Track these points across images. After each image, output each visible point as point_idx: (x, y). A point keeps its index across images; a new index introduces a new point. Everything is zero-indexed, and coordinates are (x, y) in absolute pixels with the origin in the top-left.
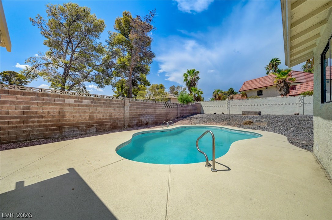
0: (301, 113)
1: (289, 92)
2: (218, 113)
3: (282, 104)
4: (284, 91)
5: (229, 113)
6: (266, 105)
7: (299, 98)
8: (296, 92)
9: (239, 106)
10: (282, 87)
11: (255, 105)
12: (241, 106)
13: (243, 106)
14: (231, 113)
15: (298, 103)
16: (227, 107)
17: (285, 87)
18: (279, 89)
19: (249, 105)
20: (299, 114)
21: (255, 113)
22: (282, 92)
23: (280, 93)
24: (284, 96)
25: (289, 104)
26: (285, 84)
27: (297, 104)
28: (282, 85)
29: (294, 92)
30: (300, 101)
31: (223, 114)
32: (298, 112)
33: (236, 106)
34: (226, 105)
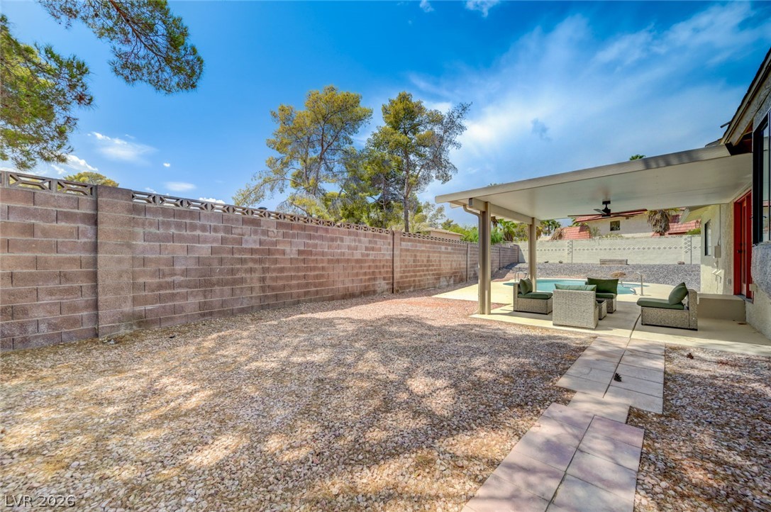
0: (687, 262)
1: (669, 229)
2: (551, 262)
3: (659, 248)
4: (661, 227)
5: (570, 262)
6: (634, 249)
7: (685, 239)
8: (679, 226)
9: (588, 250)
10: (657, 221)
11: (615, 249)
12: (592, 249)
13: (594, 250)
14: (574, 262)
15: (683, 246)
16: (566, 252)
17: (663, 221)
18: (654, 223)
19: (605, 249)
20: (684, 263)
21: (621, 262)
22: (658, 228)
23: (655, 229)
24: (661, 235)
25: (670, 248)
26: (662, 215)
27: (681, 248)
28: (658, 217)
29: (675, 226)
30: (686, 243)
31: (561, 262)
32: (683, 261)
33: (584, 250)
34: (566, 249)
